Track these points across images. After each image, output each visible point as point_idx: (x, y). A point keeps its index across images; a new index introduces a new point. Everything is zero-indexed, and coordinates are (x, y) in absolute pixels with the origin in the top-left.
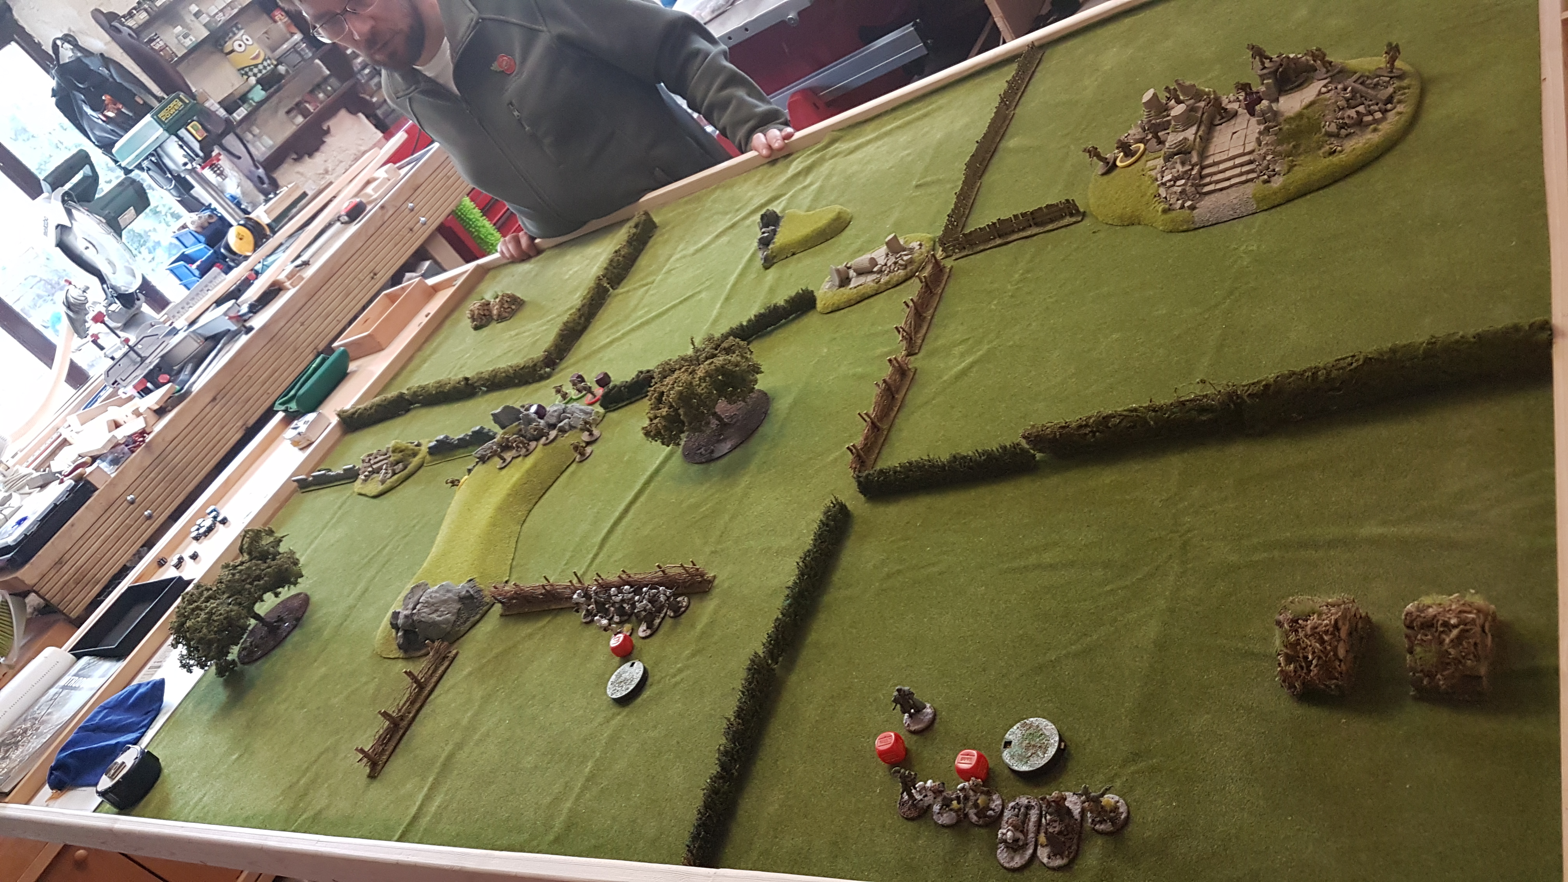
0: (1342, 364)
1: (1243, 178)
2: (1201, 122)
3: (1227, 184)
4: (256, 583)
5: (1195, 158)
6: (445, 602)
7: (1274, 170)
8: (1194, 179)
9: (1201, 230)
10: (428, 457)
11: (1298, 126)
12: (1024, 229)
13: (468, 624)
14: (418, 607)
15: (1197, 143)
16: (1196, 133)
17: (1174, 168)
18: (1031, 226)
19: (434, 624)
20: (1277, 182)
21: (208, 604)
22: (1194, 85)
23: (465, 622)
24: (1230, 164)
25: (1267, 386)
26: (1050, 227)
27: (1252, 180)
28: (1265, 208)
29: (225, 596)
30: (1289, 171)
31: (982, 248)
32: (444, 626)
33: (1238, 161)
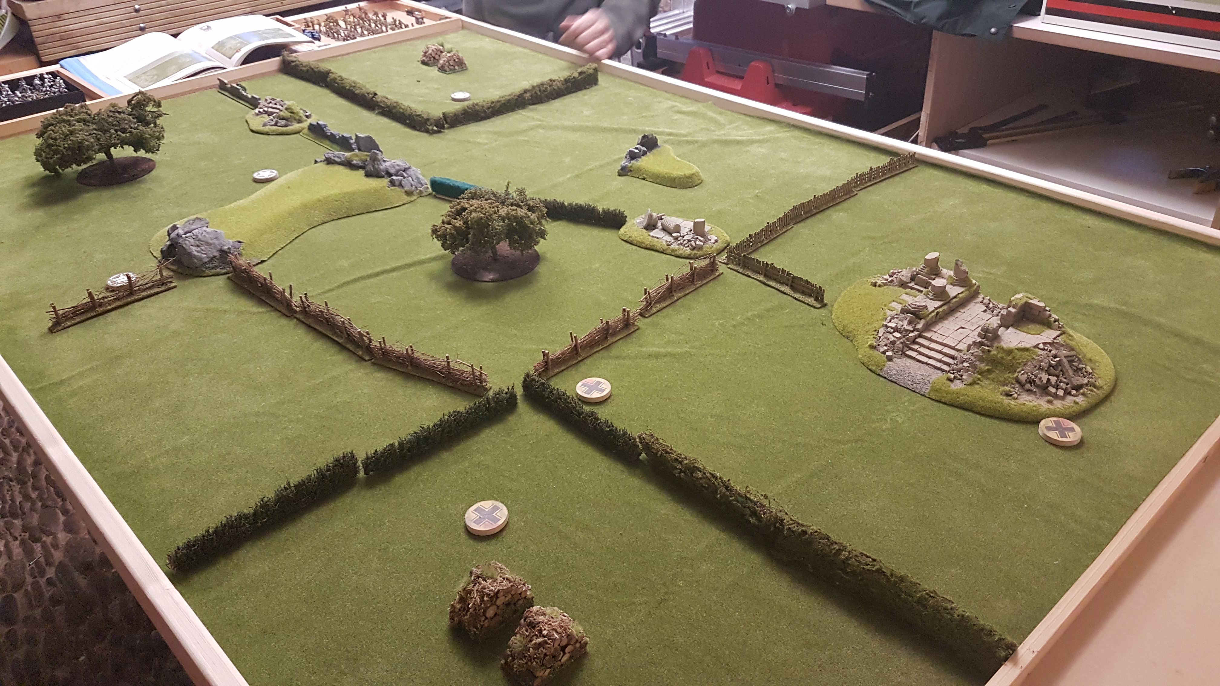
0: (863, 559)
1: (938, 365)
2: (949, 302)
3: (925, 360)
4: (119, 133)
5: (919, 326)
6: (208, 244)
7: (962, 376)
8: (908, 340)
9: (881, 379)
10: (306, 131)
11: (1002, 358)
12: (782, 283)
13: (214, 271)
14: (188, 235)
15: (930, 316)
16: (936, 308)
17: (902, 321)
18: (787, 285)
19: (190, 254)
20: (957, 386)
21: (77, 124)
22: (967, 273)
23: (212, 268)
24: (939, 347)
25: (804, 533)
26: (797, 296)
27: (942, 370)
28: (934, 397)
29: (94, 127)
30: (970, 384)
31: (749, 273)
32: (196, 261)
33: (946, 350)
